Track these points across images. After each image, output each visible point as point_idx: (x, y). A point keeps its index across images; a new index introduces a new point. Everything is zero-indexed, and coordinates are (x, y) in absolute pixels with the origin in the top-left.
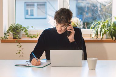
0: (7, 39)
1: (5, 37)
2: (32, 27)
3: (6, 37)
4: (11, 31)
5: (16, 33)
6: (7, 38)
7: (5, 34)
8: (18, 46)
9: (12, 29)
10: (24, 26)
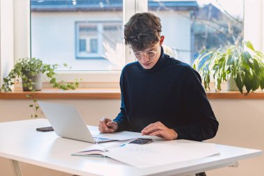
0: (9, 92)
1: (5, 87)
2: (65, 65)
3: (8, 87)
4: (19, 74)
5: (29, 78)
6: (10, 90)
7: (6, 80)
8: (31, 106)
9: (20, 70)
10: (47, 64)
